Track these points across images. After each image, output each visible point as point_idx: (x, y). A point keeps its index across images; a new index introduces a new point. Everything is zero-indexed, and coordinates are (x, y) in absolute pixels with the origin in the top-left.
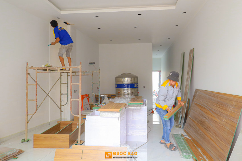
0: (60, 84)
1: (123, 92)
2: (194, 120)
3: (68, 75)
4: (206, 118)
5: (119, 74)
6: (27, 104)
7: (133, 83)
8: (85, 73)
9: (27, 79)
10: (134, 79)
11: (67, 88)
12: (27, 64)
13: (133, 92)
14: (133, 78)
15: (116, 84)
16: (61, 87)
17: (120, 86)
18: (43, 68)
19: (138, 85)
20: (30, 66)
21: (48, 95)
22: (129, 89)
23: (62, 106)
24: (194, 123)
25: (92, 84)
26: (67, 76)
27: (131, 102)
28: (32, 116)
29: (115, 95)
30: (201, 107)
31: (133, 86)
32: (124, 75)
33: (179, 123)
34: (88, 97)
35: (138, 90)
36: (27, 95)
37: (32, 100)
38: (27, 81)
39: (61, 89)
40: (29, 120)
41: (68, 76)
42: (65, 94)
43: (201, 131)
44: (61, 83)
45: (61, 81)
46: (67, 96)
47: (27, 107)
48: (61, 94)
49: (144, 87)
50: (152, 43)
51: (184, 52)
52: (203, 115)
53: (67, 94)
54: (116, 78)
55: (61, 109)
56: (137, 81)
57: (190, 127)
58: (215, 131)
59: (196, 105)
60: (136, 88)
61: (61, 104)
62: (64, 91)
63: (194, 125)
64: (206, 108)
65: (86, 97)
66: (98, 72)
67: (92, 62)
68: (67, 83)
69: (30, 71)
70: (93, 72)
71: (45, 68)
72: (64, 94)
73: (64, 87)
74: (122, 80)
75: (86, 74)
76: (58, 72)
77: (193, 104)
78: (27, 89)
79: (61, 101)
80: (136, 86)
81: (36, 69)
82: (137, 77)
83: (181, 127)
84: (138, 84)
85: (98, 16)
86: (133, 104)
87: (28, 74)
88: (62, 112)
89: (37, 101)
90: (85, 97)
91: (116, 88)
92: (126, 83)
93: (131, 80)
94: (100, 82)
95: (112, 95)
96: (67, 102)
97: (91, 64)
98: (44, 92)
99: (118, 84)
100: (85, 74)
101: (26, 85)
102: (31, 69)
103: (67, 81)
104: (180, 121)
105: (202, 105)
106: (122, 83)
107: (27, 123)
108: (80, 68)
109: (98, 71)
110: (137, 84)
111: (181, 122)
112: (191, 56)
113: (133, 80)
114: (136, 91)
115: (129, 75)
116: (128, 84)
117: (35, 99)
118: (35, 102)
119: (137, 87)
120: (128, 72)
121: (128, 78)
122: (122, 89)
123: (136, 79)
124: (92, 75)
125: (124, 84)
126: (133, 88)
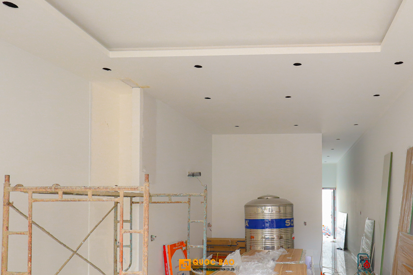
0: (115, 223)
1: (260, 237)
3: (132, 203)
5: (253, 197)
7: (283, 218)
8: (172, 197)
9: (6, 219)
10: (285, 210)
12: (8, 178)
14: (282, 208)
15: (246, 220)
16: (116, 230)
17: (254, 224)
19: (292, 222)
20: (13, 183)
21: (75, 253)
22: (275, 230)
25: (189, 225)
26: (131, 205)
29: (244, 241)
31: (279, 224)
32: (263, 201)
34: (184, 248)
35: (292, 232)
38: (6, 223)
39: (115, 235)
41: (133, 205)
42: (126, 246)
44: (116, 221)
45: (116, 216)
46: (131, 252)
48: (116, 246)
49: (305, 223)
50: (321, 134)
53: (130, 247)
54: (247, 206)
56: (292, 213)
60: (289, 229)
61: (115, 271)
65: (181, 248)
66: (201, 196)
67: (196, 171)
68: (131, 221)
69: (15, 197)
70: (190, 196)
71: (54, 191)
74: (260, 210)
75: (174, 199)
78: (5, 245)
80: (289, 225)
81: (30, 192)
82: (291, 205)
84: (293, 219)
85: (200, 67)
87: (10, 203)
90: (178, 249)
91: (247, 227)
92: (267, 217)
93: (278, 210)
94: (206, 218)
95: (238, 241)
96: (130, 266)
97: (193, 175)
98: (65, 246)
99: (249, 220)
100: (173, 201)
101: (3, 235)
102: (18, 193)
106: (260, 217)
108: (144, 190)
109: (202, 194)
110: (291, 220)
113: (282, 211)
114: (289, 235)
115: (274, 200)
116: (272, 221)
117: (26, 270)
119: (292, 226)
120: (271, 194)
121: (271, 206)
122: (260, 231)
123: (289, 209)
124: (189, 202)
125: (264, 220)
126: (283, 230)
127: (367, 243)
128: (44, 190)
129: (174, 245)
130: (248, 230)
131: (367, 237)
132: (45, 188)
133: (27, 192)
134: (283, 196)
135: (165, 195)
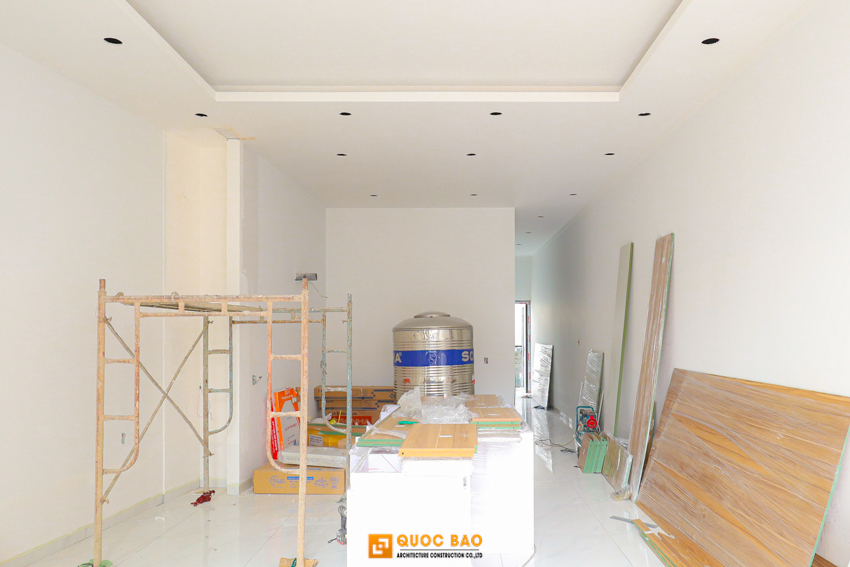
0: (204, 355)
1: (421, 379)
2: (675, 471)
3: (233, 322)
4: (719, 463)
5: (406, 315)
6: (100, 432)
7: (457, 348)
9: (101, 342)
10: (461, 335)
11: (231, 370)
12: (103, 283)
13: (457, 378)
14: (455, 332)
15: (396, 352)
16: (206, 366)
17: (411, 359)
18: (166, 301)
19: (472, 356)
20: (111, 291)
21: (166, 396)
22: (444, 368)
23: (212, 433)
24: (676, 482)
25: (324, 355)
26: (231, 326)
27: (478, 420)
28: (116, 478)
30: (699, 427)
31: (455, 357)
32: (423, 320)
33: (624, 484)
34: (294, 400)
35: (472, 372)
36: (100, 399)
37: (122, 418)
38: (102, 347)
39: (206, 373)
40: (108, 492)
42: (224, 390)
43: (703, 507)
44: (207, 352)
45: (206, 345)
46: (231, 399)
47: (99, 442)
48: (207, 391)
49: (486, 361)
50: (514, 209)
51: (632, 244)
52: (708, 456)
53: (230, 391)
54: (396, 330)
55: (206, 443)
56: (471, 340)
57: (662, 493)
58: (756, 505)
59: (681, 421)
60: (467, 366)
61: (206, 428)
62: (218, 380)
63: (677, 487)
64: (719, 430)
65: (291, 399)
66: (343, 311)
67: (309, 271)
68: (230, 351)
69: (113, 310)
70: (326, 311)
71: (173, 301)
72: (217, 391)
73: (218, 364)
74: (419, 336)
76: (222, 313)
77: (670, 420)
78: (100, 377)
79: (206, 415)
80: (467, 360)
81: (137, 304)
82: (470, 328)
83: (630, 498)
84: (473, 350)
85: (348, 114)
86: (487, 426)
87: (106, 320)
88: (211, 454)
89: (138, 422)
90: (288, 399)
91: (397, 364)
92: (432, 347)
93: (448, 336)
95: (376, 390)
96: (229, 421)
98: (156, 385)
99: (403, 352)
101: (98, 362)
102: (118, 305)
103: (231, 344)
104: (626, 477)
105: (703, 423)
106: (419, 348)
107: (103, 501)
108: (302, 300)
109: (344, 308)
110: (470, 351)
111: (629, 482)
112: (664, 259)
113: (456, 338)
114: (467, 378)
115: (443, 320)
116: (439, 353)
117: (132, 412)
118: (132, 424)
119: (471, 362)
120: (436, 310)
121: (438, 329)
122: (420, 369)
123: (466, 333)
124: (324, 320)
125: (424, 352)
126: (456, 367)
127: (590, 391)
128: (158, 301)
129: (282, 394)
130: (400, 368)
131: (590, 381)
132: (161, 297)
133: (132, 304)
134: (457, 313)
135: (286, 311)
